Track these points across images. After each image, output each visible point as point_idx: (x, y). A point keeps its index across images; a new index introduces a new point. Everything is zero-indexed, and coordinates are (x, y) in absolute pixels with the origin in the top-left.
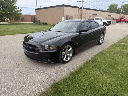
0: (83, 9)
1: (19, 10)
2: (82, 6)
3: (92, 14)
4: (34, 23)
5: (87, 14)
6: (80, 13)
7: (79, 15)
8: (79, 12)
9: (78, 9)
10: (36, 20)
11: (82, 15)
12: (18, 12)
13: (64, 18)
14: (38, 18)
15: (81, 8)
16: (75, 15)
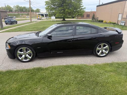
1: (84, 8)
4: (92, 21)
10: (95, 17)
12: (83, 10)
13: (121, 15)
14: (97, 16)
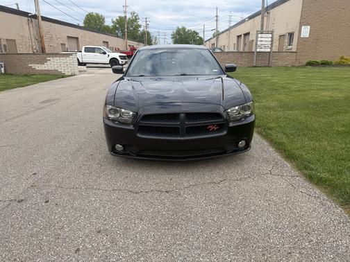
0: (40, 19)
2: (38, 10)
3: (68, 37)
5: (54, 36)
6: (33, 32)
7: (33, 39)
8: (31, 28)
9: (27, 18)
11: (41, 37)
15: (35, 17)
16: (22, 36)
